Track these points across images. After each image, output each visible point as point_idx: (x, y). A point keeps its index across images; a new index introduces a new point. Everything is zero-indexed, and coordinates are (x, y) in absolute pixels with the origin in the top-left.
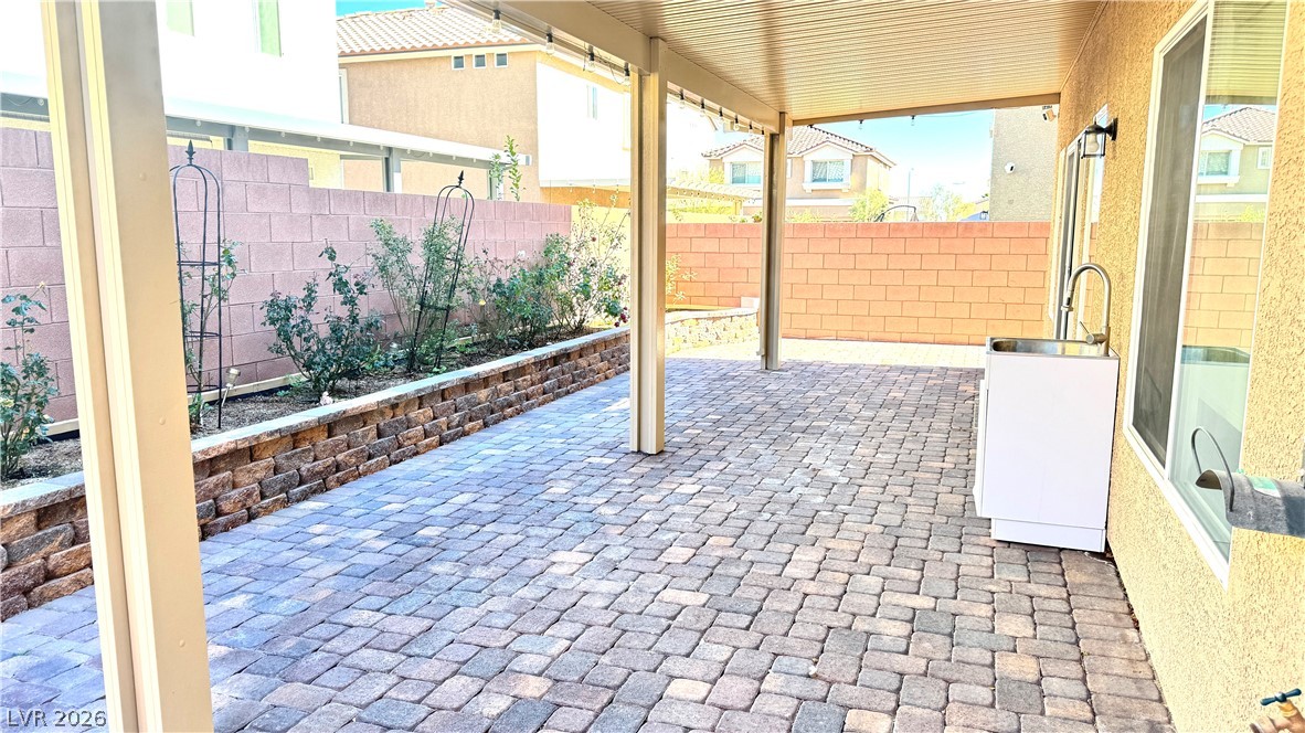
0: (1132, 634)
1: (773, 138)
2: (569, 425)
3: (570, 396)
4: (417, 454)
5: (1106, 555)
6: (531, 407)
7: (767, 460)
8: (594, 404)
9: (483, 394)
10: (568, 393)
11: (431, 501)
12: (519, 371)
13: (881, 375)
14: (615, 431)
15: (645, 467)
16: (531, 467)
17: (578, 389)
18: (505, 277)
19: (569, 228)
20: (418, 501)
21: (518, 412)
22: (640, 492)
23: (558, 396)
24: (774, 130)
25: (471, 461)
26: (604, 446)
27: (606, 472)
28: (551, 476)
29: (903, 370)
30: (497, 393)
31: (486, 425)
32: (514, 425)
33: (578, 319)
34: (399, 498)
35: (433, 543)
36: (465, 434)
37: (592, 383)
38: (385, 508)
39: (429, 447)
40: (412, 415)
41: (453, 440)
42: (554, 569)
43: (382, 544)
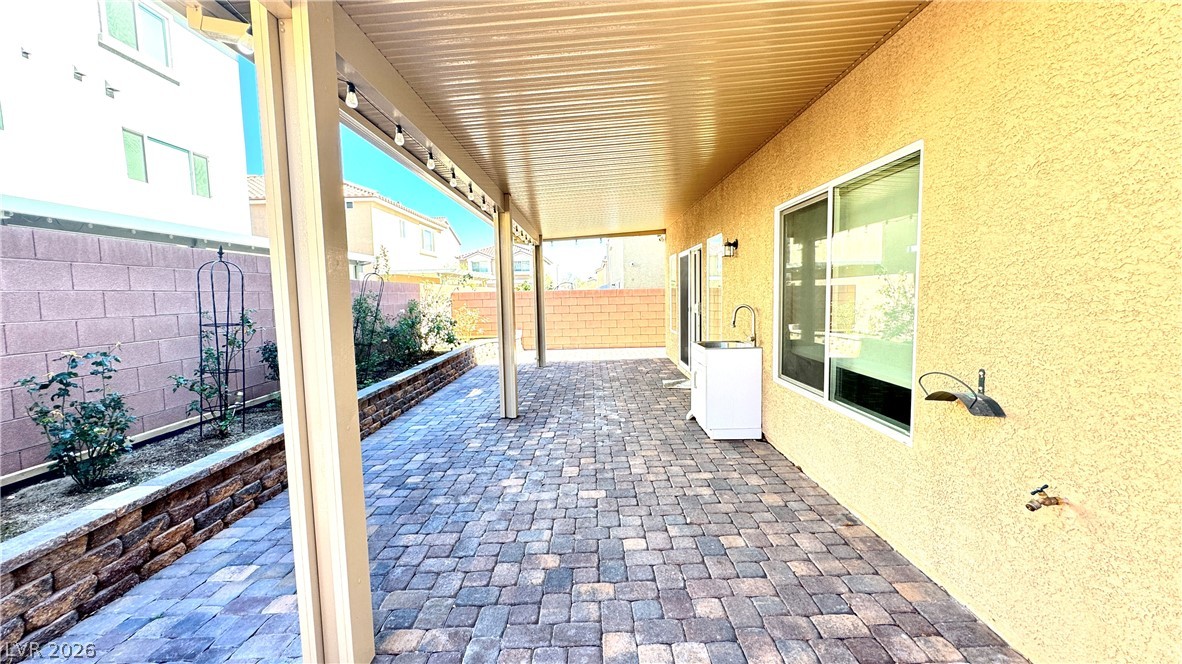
0: (801, 474)
1: (537, 248)
2: (454, 407)
3: (440, 391)
4: (370, 434)
5: (763, 439)
6: (423, 399)
7: (576, 415)
8: (458, 393)
9: (399, 394)
10: (439, 389)
11: (402, 462)
12: (415, 378)
13: (599, 366)
14: (483, 408)
15: (514, 426)
16: (449, 433)
17: (444, 386)
18: (392, 325)
19: (419, 296)
20: (391, 462)
21: (417, 403)
22: (522, 440)
23: (435, 391)
24: (538, 243)
25: (408, 434)
26: (483, 417)
27: (495, 431)
28: (464, 437)
29: (607, 362)
30: (406, 392)
31: (402, 412)
32: (419, 409)
33: (430, 346)
34: (378, 462)
35: (421, 486)
36: (393, 418)
37: (450, 382)
38: (373, 469)
39: (376, 429)
40: (365, 410)
41: (387, 423)
42: (508, 490)
43: (389, 492)
